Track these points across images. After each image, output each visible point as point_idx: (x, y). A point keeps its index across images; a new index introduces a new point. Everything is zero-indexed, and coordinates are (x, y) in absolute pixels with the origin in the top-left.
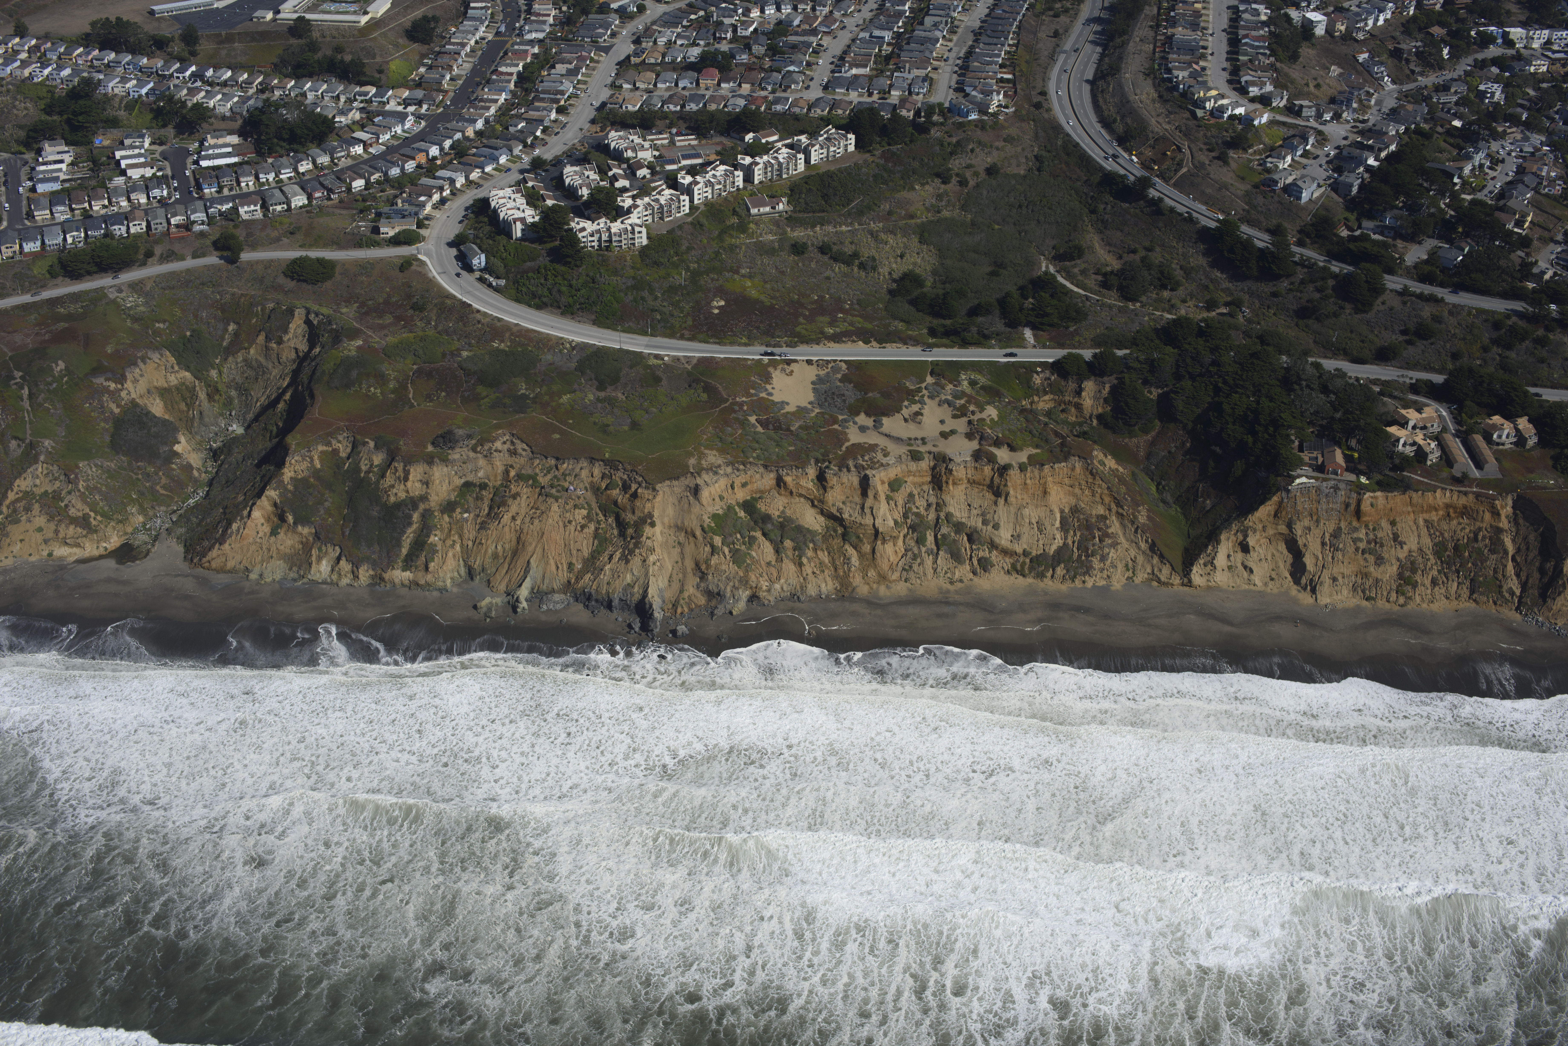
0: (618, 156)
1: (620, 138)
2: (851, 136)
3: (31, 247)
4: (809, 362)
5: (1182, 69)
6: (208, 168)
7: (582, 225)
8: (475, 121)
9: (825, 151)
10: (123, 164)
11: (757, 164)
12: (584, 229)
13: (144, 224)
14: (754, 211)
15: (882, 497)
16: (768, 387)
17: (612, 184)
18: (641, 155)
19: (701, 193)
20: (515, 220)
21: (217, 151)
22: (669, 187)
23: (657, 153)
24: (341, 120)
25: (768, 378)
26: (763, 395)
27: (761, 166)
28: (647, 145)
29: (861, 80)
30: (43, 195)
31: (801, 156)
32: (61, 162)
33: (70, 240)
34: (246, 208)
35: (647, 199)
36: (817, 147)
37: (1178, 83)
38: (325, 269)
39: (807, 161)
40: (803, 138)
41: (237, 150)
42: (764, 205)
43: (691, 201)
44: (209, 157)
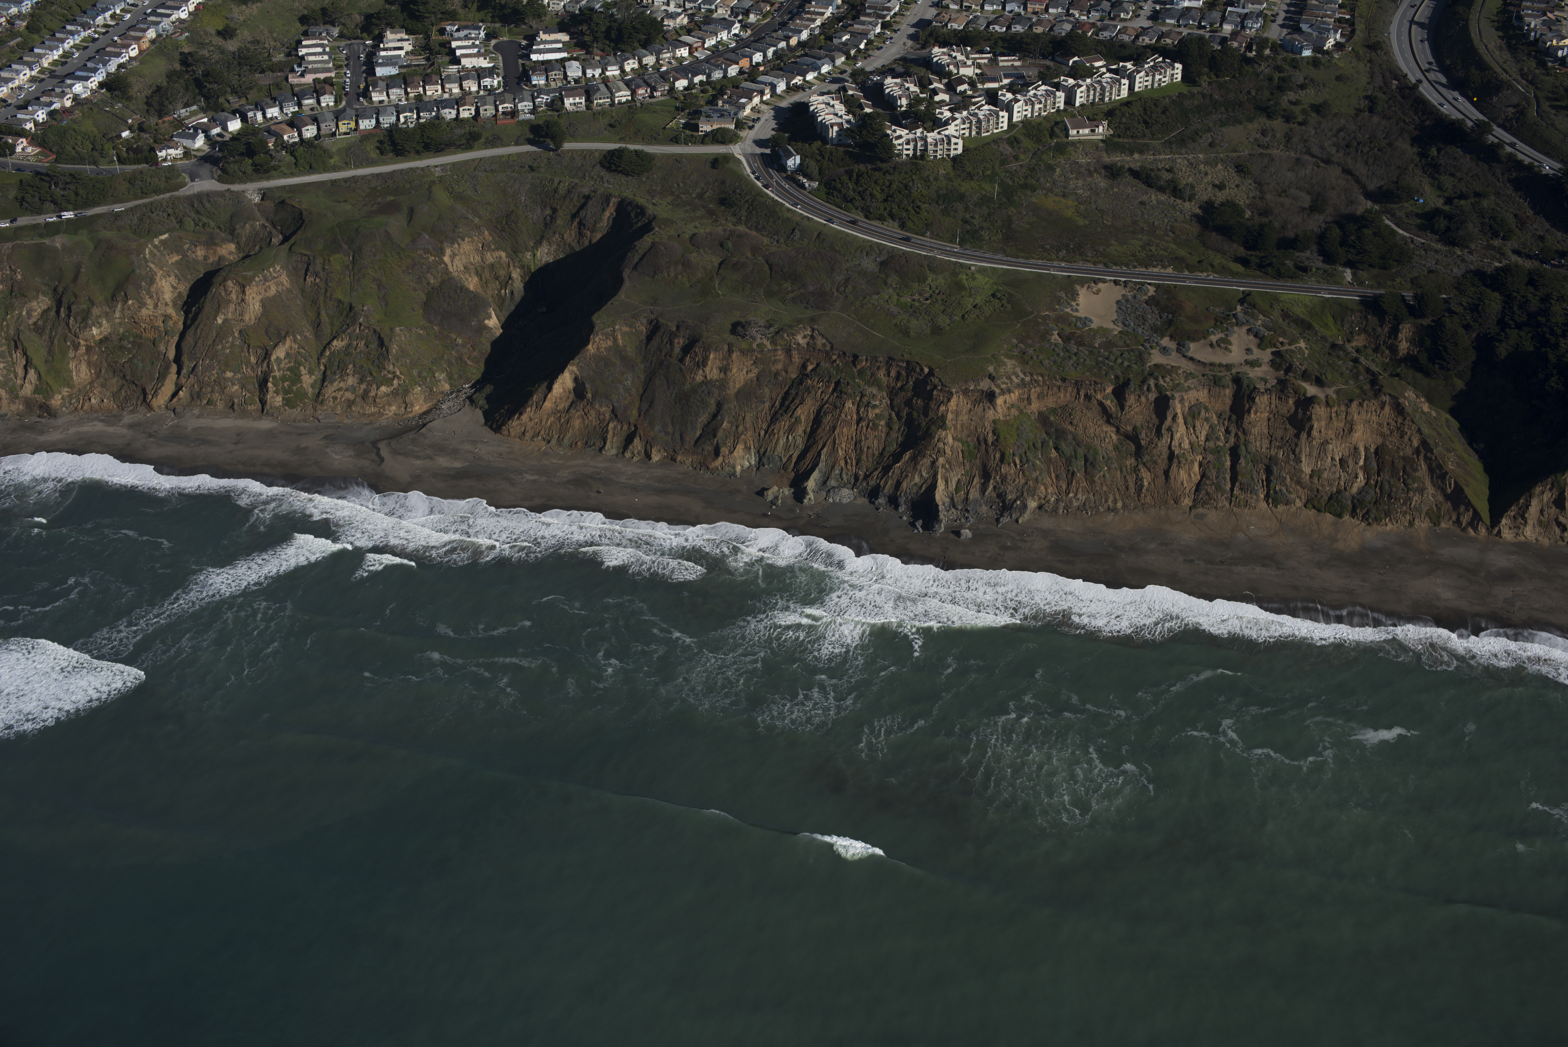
0: (940, 71)
1: (944, 54)
2: (1179, 66)
3: (366, 124)
4: (1116, 283)
5: (1535, 17)
6: (538, 62)
7: (898, 133)
8: (800, 32)
9: (1150, 78)
10: (458, 53)
11: (1080, 86)
12: (900, 137)
13: (473, 109)
14: (1073, 132)
15: (1181, 420)
16: (1073, 303)
17: (931, 97)
18: (963, 71)
19: (1020, 111)
20: (832, 125)
21: (547, 46)
22: (988, 103)
23: (978, 71)
24: (670, 24)
25: (1074, 295)
26: (1068, 310)
27: (1083, 88)
28: (969, 62)
29: (1193, 12)
30: (381, 78)
31: (1125, 81)
32: (401, 48)
33: (402, 120)
34: (571, 100)
35: (965, 113)
36: (1143, 74)
37: (1529, 31)
38: (643, 161)
39: (1131, 87)
40: (1129, 65)
41: (566, 47)
42: (1084, 127)
43: (1010, 118)
44: (540, 52)
